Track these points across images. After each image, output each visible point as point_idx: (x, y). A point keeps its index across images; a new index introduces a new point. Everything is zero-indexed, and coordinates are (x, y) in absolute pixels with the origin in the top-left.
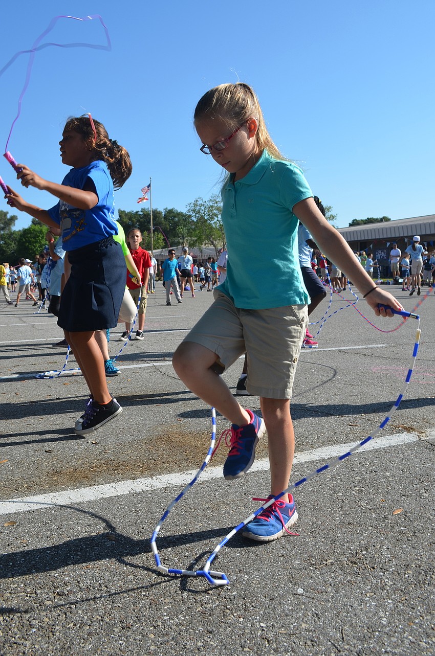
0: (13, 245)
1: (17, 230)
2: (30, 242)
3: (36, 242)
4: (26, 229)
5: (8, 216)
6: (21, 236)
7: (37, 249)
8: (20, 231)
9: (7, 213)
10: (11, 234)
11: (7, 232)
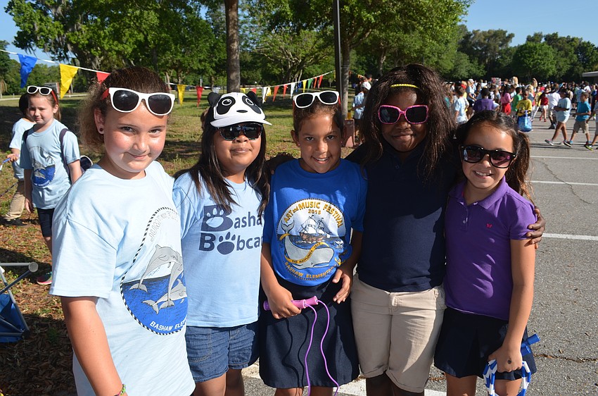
0: (508, 59)
1: (513, 46)
2: (525, 57)
3: (530, 57)
4: (522, 46)
5: (507, 35)
6: (517, 51)
7: (530, 64)
8: (515, 47)
9: (506, 32)
10: (508, 51)
11: (504, 48)
